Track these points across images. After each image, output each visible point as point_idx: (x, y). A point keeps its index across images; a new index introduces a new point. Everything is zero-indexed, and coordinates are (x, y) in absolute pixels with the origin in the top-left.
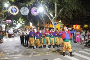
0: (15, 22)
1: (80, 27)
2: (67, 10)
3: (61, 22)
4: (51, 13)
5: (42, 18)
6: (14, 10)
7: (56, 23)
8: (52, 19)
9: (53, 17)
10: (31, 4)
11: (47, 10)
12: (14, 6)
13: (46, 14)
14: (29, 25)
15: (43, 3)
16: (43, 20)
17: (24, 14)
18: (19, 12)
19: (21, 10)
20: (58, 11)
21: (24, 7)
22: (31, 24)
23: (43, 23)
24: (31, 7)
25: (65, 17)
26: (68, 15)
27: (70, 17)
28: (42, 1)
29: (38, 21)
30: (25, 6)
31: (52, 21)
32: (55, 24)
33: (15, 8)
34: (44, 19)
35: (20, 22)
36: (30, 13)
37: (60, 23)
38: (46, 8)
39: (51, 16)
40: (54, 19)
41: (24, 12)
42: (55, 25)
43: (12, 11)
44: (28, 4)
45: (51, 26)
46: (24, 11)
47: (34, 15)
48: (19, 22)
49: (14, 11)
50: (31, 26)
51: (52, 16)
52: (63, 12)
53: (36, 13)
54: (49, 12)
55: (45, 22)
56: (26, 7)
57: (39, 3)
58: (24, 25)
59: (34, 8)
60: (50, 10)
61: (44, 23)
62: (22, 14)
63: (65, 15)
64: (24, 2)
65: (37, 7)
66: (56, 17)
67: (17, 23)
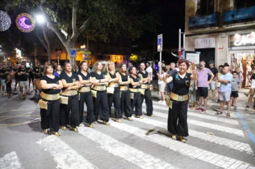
2: (99, 24)
3: (86, 48)
4: (64, 29)
5: (44, 38)
7: (75, 49)
8: (67, 40)
9: (68, 36)
10: (17, 4)
11: (55, 21)
13: (53, 29)
14: (14, 54)
15: (45, 5)
16: (46, 44)
20: (78, 25)
22: (18, 52)
23: (46, 51)
25: (95, 38)
26: (101, 34)
27: (105, 38)
29: (35, 44)
32: (74, 51)
36: (14, 25)
37: (83, 49)
38: (52, 16)
39: (63, 35)
40: (71, 40)
42: (72, 54)
45: (63, 57)
47: (24, 31)
50: (17, 56)
51: (66, 34)
52: (90, 27)
53: (28, 27)
54: (59, 25)
55: (51, 48)
56: (4, 10)
57: (36, 5)
59: (23, 14)
60: (61, 21)
61: (49, 51)
63: (95, 33)
65: (30, 14)
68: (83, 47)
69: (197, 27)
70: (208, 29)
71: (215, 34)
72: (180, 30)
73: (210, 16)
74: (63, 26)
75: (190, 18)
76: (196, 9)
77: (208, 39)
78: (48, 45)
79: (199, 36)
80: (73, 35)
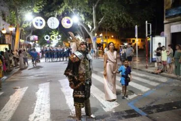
0: (47, 38)
1: (142, 41)
3: (103, 36)
4: (90, 24)
6: (39, 22)
9: (91, 29)
12: (39, 17)
18: (46, 24)
19: (48, 22)
21: (52, 18)
24: (61, 17)
25: (109, 28)
26: (113, 25)
28: (74, 9)
30: (53, 16)
32: (95, 38)
33: (41, 20)
38: (81, 17)
39: (88, 28)
40: (93, 31)
41: (52, 24)
43: (37, 24)
44: (57, 14)
47: (66, 27)
48: (53, 37)
49: (39, 24)
51: (90, 27)
53: (69, 24)
56: (55, 17)
57: (71, 12)
58: (60, 41)
59: (66, 18)
60: (88, 19)
62: (50, 27)
64: (51, 11)
66: (96, 29)
67: (50, 39)
68: (101, 35)
72: (146, 22)
74: (89, 22)
76: (171, 3)
78: (83, 34)
79: (174, 23)
80: (95, 27)
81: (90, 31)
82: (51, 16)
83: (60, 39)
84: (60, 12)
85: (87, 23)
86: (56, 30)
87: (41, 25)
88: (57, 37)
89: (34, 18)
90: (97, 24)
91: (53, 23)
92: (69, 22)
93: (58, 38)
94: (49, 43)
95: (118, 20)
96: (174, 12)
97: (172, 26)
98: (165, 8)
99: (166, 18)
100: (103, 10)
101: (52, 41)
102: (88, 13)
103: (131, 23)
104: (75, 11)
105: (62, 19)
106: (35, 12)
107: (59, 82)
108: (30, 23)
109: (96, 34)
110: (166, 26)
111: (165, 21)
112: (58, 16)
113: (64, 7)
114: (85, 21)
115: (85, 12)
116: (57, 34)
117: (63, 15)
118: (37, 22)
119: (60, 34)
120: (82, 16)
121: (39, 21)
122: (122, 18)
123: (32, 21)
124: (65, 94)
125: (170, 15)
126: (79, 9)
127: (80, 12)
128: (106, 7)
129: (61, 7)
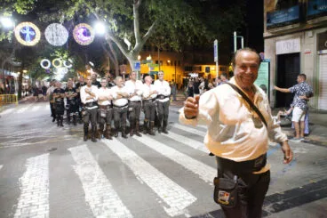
0: (46, 64)
3: (152, 59)
4: (127, 38)
5: (109, 49)
9: (130, 47)
11: (116, 30)
12: (27, 23)
16: (113, 56)
17: (55, 44)
18: (43, 37)
19: (46, 33)
20: (142, 31)
21: (54, 24)
24: (73, 24)
27: (175, 45)
28: (97, 9)
30: (57, 21)
31: (129, 57)
32: (138, 64)
33: (32, 30)
34: (114, 53)
35: (61, 62)
37: (149, 61)
38: (111, 25)
39: (125, 46)
40: (134, 51)
41: (55, 37)
42: (136, 67)
43: (23, 36)
44: (63, 17)
46: (55, 34)
47: (82, 44)
48: (57, 63)
49: (28, 36)
51: (129, 44)
53: (86, 38)
56: (59, 23)
57: (91, 14)
58: (71, 71)
59: (81, 25)
60: (125, 29)
62: (50, 42)
64: (53, 12)
66: (139, 47)
67: (52, 67)
68: (149, 58)
69: (277, 26)
70: (290, 27)
71: (301, 34)
72: (235, 33)
73: (292, 10)
74: (126, 35)
75: (268, 13)
76: (276, 1)
77: (291, 41)
78: (116, 57)
79: (281, 38)
80: (137, 44)
81: (128, 52)
82: (51, 22)
83: (71, 66)
84: (71, 14)
85: (123, 36)
86: (63, 49)
87: (33, 38)
88: (65, 62)
89: (17, 24)
90: (141, 38)
91: (57, 34)
92: (87, 34)
93: (68, 63)
94: (50, 73)
95: (180, 30)
96: (281, 17)
97: (277, 43)
98: (266, 9)
99: (268, 28)
100: (153, 12)
101: (55, 70)
102: (123, 17)
103: (204, 38)
104: (99, 12)
105: (73, 28)
106: (19, 11)
107: (69, 152)
108: (9, 34)
109: (139, 57)
110: (267, 43)
111: (266, 34)
112: (65, 21)
113: (77, 4)
114: (119, 31)
115: (119, 15)
116: (65, 56)
117: (77, 20)
118: (24, 32)
119: (69, 56)
120: (113, 22)
121: (28, 30)
122: (188, 27)
123: (12, 29)
124: (81, 178)
125: (274, 22)
126: (106, 9)
127: (108, 15)
128: (158, 6)
129: (72, 4)
